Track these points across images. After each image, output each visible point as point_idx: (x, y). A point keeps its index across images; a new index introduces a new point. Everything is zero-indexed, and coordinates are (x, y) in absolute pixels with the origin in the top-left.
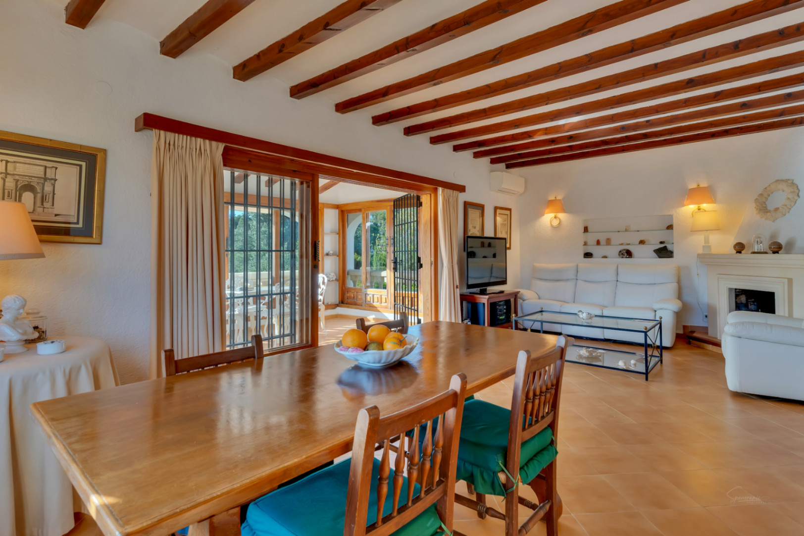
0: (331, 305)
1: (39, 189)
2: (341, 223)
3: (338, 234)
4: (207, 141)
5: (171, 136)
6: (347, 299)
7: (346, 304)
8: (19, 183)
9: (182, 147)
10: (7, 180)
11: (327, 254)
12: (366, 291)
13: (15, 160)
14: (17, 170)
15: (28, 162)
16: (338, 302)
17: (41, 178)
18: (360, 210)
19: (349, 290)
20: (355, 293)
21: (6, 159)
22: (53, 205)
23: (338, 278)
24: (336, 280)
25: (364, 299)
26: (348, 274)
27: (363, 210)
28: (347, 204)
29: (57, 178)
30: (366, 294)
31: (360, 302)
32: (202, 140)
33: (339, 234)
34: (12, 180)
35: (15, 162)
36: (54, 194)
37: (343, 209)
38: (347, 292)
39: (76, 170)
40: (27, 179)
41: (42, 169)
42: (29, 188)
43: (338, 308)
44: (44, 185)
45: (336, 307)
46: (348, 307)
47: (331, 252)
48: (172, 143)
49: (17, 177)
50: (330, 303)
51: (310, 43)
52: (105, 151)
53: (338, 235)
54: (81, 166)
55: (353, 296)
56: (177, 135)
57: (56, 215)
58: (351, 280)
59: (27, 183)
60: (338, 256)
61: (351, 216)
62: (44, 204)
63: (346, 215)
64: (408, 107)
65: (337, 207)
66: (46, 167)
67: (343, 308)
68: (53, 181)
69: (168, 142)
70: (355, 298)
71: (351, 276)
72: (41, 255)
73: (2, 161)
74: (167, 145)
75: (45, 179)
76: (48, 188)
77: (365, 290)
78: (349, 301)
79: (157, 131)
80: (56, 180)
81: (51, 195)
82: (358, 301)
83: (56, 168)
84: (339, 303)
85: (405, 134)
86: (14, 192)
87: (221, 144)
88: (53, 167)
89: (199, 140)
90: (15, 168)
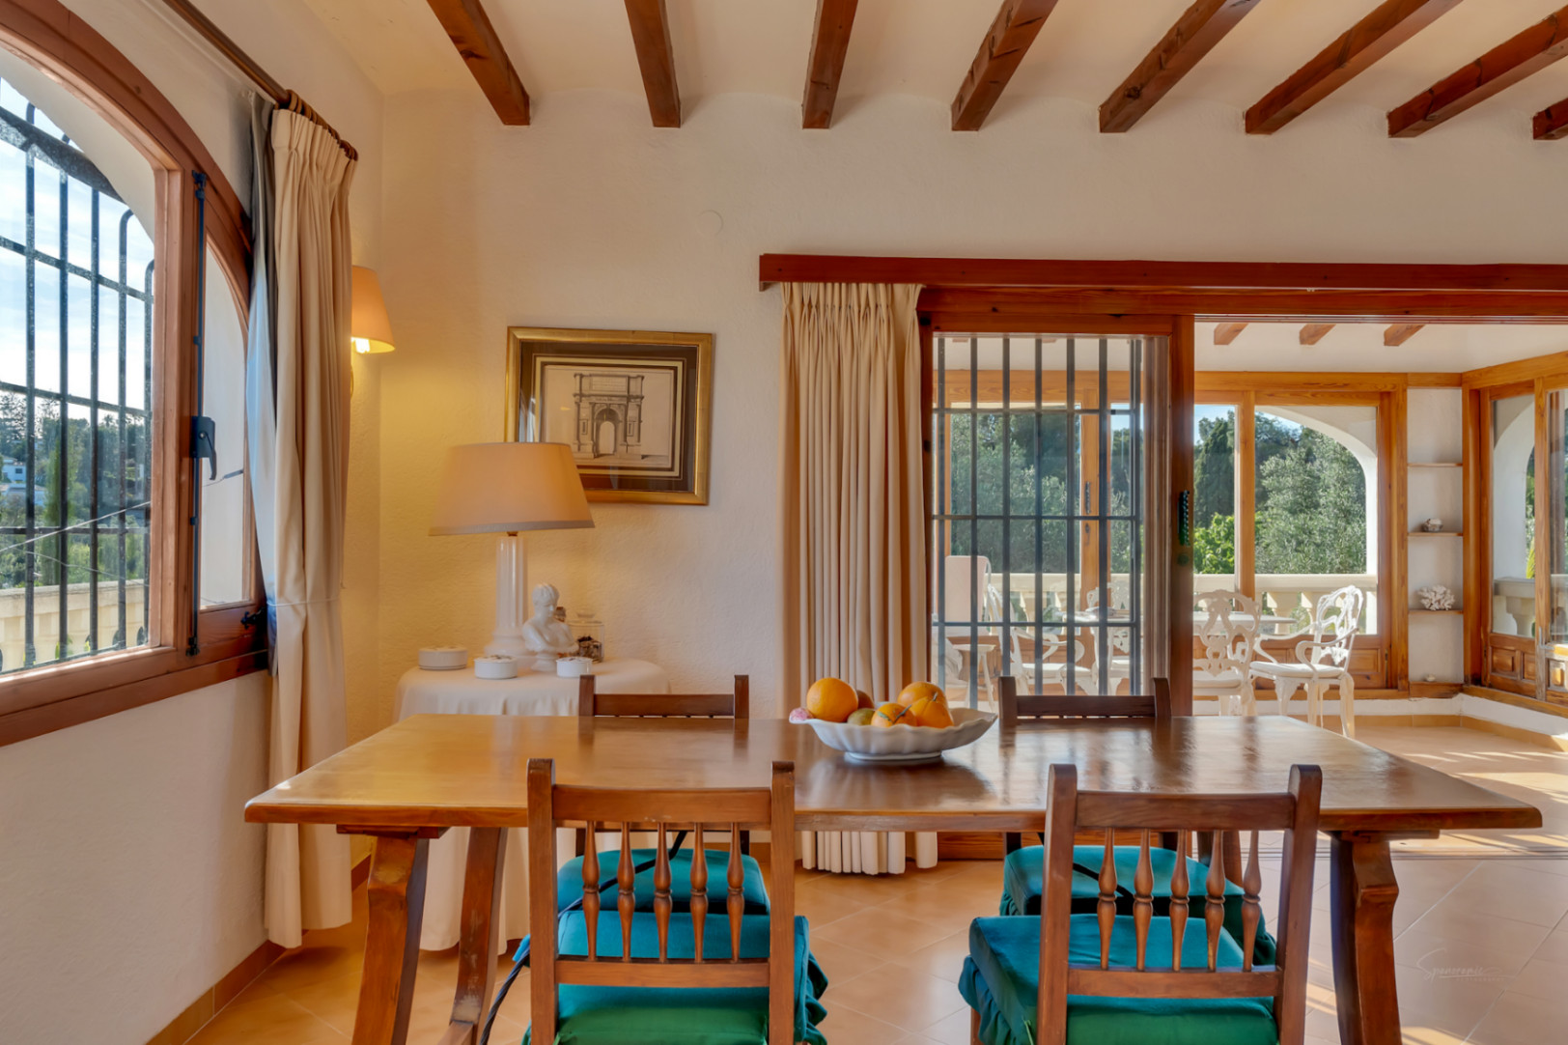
0: (1435, 685)
1: (621, 417)
2: (1471, 432)
3: (1460, 465)
4: (881, 286)
5: (812, 290)
6: (1494, 670)
7: (1490, 686)
8: (596, 408)
9: (833, 306)
10: (582, 405)
11: (1423, 529)
12: (1551, 651)
13: (592, 372)
14: (594, 387)
15: (606, 373)
16: (1461, 680)
17: (623, 396)
18: (1528, 387)
19: (1500, 642)
20: (1518, 654)
21: (580, 372)
22: (639, 440)
23: (1461, 604)
24: (1454, 608)
25: (1542, 674)
26: (1497, 592)
27: (1538, 386)
28: (1489, 370)
29: (643, 394)
30: (1548, 661)
31: (1532, 683)
32: (870, 285)
33: (1463, 464)
34: (587, 405)
35: (591, 375)
36: (640, 421)
37: (1477, 386)
38: (1493, 647)
39: (669, 375)
40: (606, 400)
41: (624, 381)
42: (609, 414)
43: (1461, 696)
44: (627, 407)
45: (1455, 693)
46: (1492, 697)
47: (1438, 522)
48: (814, 303)
49: (594, 399)
50: (1431, 679)
51: (1029, 22)
52: (709, 338)
53: (1460, 470)
54: (675, 369)
55: (1510, 662)
56: (821, 285)
57: (644, 457)
58: (1509, 611)
59: (605, 407)
60: (1460, 535)
61: (1504, 406)
62: (628, 438)
63: (1489, 404)
64: (1478, 62)
65: (1456, 380)
66: (629, 378)
67: (1476, 699)
68: (639, 400)
69: (806, 302)
70: (1518, 669)
71: (1508, 598)
72: (588, 524)
73: (575, 375)
74: (806, 308)
75: (629, 398)
76: (632, 413)
77: (1545, 647)
78: (1499, 677)
79: (787, 285)
80: (642, 398)
81: (636, 423)
82: (1525, 681)
83: (643, 378)
84: (1466, 681)
85: (1537, 136)
86: (590, 423)
87: (914, 285)
88: (638, 376)
89: (863, 286)
90: (591, 385)
